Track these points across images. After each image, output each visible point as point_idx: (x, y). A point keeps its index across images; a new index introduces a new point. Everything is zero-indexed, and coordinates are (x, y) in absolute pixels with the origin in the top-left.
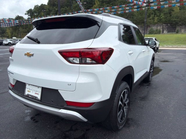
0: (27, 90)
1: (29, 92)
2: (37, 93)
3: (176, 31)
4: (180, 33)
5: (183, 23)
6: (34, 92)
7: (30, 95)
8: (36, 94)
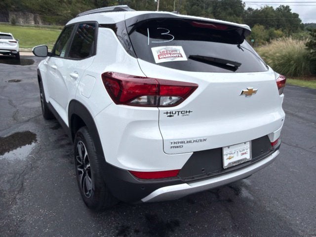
0: (225, 158)
1: (229, 159)
2: (244, 152)
3: (10, 20)
4: (18, 25)
5: (18, 8)
6: (240, 153)
7: (235, 162)
8: (243, 154)
